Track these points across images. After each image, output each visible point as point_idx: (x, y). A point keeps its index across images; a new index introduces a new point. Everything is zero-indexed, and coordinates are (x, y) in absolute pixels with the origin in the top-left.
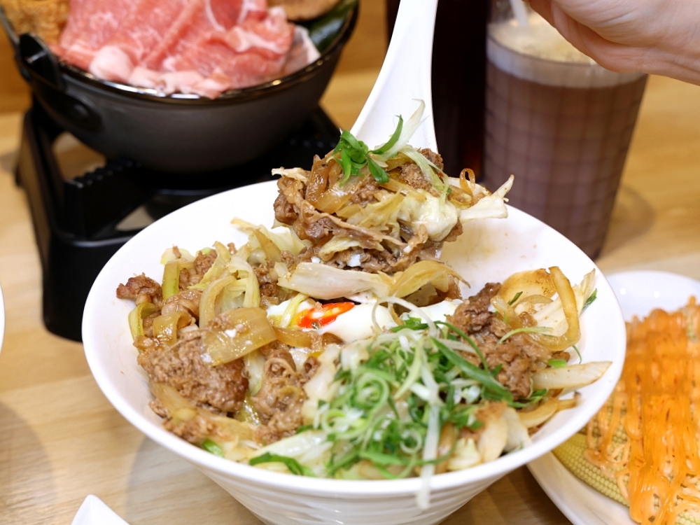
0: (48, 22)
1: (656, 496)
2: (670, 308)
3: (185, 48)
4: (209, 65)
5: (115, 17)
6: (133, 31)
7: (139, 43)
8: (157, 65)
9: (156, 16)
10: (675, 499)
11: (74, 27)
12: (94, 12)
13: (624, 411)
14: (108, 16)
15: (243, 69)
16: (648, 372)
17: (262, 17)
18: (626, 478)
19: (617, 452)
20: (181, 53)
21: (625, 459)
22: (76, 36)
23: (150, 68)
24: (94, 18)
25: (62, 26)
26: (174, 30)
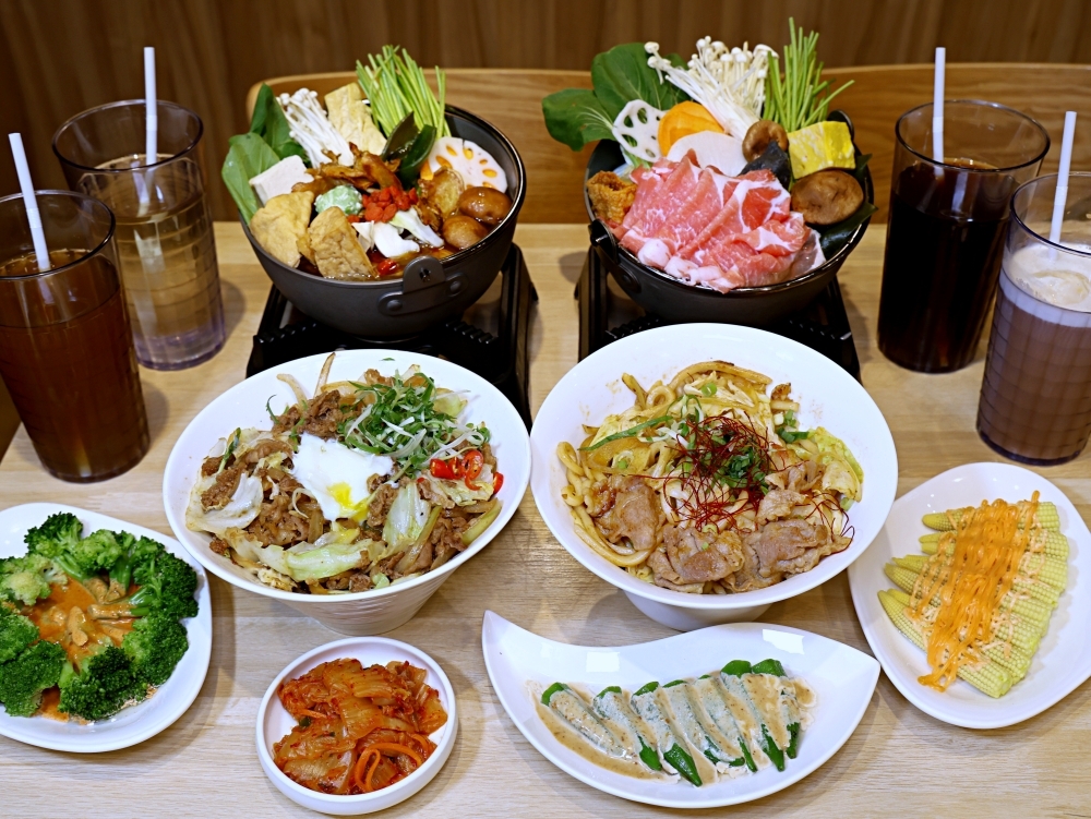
0: (617, 207)
1: (947, 651)
2: (1011, 501)
3: (714, 244)
4: (729, 260)
5: (664, 213)
6: (676, 226)
7: (678, 236)
8: (689, 256)
9: (697, 216)
10: (959, 655)
11: (634, 213)
12: (650, 207)
13: (944, 582)
14: (660, 212)
15: (756, 266)
16: (975, 552)
17: (784, 220)
18: (929, 634)
19: (929, 613)
20: (710, 248)
21: (934, 620)
22: (635, 222)
23: (683, 258)
24: (649, 211)
25: (627, 210)
26: (707, 230)
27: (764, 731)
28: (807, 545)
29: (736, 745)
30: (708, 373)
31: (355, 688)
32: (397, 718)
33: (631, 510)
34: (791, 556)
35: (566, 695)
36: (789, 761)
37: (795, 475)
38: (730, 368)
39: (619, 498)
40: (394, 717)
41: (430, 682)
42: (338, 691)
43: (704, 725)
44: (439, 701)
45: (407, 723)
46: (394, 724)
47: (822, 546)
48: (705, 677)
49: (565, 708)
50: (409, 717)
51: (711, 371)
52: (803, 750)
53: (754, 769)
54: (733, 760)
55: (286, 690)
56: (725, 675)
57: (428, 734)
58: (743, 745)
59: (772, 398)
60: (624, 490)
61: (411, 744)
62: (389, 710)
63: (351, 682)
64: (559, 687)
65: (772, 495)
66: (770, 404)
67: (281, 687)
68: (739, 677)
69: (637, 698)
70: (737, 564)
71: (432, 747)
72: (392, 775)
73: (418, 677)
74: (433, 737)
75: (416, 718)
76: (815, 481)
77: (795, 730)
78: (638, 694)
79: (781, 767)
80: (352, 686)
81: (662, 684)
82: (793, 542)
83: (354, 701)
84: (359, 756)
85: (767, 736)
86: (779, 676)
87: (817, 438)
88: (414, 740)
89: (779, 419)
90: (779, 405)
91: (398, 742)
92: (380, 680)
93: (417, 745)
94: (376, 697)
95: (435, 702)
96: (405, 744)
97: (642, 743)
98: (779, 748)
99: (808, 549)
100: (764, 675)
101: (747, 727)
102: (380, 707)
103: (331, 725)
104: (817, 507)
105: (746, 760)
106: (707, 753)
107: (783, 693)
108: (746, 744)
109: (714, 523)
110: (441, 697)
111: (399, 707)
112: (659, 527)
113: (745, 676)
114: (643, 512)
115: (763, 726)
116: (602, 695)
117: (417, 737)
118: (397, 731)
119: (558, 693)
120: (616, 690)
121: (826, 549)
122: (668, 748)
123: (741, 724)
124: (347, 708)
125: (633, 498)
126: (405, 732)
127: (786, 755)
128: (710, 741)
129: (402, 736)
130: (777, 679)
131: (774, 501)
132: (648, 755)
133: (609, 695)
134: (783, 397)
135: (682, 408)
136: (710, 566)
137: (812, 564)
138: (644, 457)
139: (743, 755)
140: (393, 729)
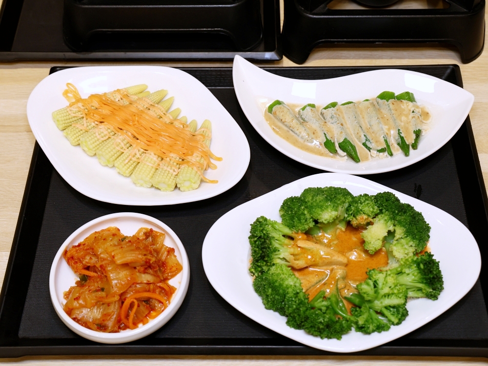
27: (399, 133)
29: (382, 140)
31: (116, 258)
32: (147, 273)
35: (283, 107)
36: (411, 151)
40: (144, 272)
41: (168, 243)
42: (104, 259)
43: (364, 128)
44: (175, 256)
45: (154, 276)
46: (145, 278)
48: (367, 100)
49: (282, 114)
50: (155, 272)
52: (421, 145)
53: (391, 155)
54: (379, 148)
55: (69, 255)
56: (379, 100)
58: (386, 141)
61: (158, 291)
62: (142, 269)
63: (113, 253)
64: (278, 103)
67: (66, 252)
68: (387, 101)
69: (324, 111)
72: (147, 313)
73: (159, 240)
75: (160, 271)
77: (418, 134)
78: (325, 108)
79: (407, 154)
80: (114, 256)
81: (340, 103)
83: (116, 266)
84: (123, 303)
85: (400, 136)
86: (412, 102)
88: (160, 287)
91: (149, 291)
93: (162, 290)
94: (131, 262)
95: (173, 257)
96: (154, 291)
97: (326, 138)
98: (407, 143)
100: (403, 100)
101: (389, 129)
102: (135, 268)
103: (102, 282)
105: (386, 149)
106: (364, 144)
107: (413, 112)
108: (388, 140)
110: (176, 253)
111: (147, 267)
113: (391, 101)
115: (399, 130)
116: (304, 109)
117: (162, 284)
118: (148, 284)
119: (277, 106)
120: (313, 106)
122: (341, 141)
123: (385, 128)
124: (111, 271)
126: (153, 283)
127: (411, 147)
128: (366, 137)
129: (152, 286)
130: (410, 103)
132: (329, 145)
133: (308, 108)
139: (385, 146)
140: (145, 282)
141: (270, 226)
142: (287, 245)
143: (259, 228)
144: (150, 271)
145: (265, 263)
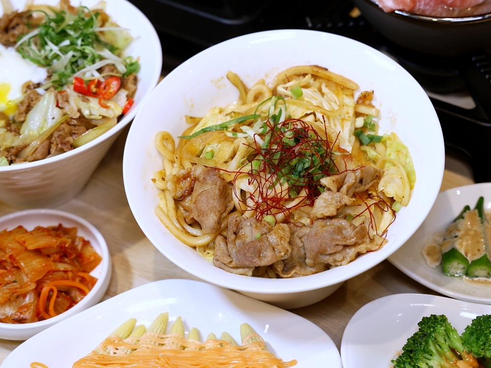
28: (344, 243)
30: (304, 75)
31: (27, 244)
32: (63, 262)
33: (203, 198)
34: (330, 251)
37: (351, 179)
38: (324, 72)
39: (197, 186)
40: (61, 261)
42: (13, 249)
45: (72, 265)
46: (62, 267)
47: (359, 244)
50: (72, 260)
51: (307, 74)
57: (88, 272)
59: (357, 102)
60: (201, 179)
61: (78, 280)
62: (57, 256)
63: (23, 239)
65: (325, 195)
66: (355, 108)
70: (283, 254)
71: (93, 281)
74: (94, 274)
75: (77, 261)
76: (371, 184)
80: (24, 242)
82: (333, 240)
83: (27, 254)
87: (388, 143)
88: (80, 277)
89: (360, 122)
90: (363, 109)
91: (68, 279)
92: (45, 235)
93: (83, 280)
94: (44, 248)
96: (73, 280)
99: (346, 246)
102: (49, 256)
104: (368, 208)
109: (274, 215)
111: (64, 254)
112: (224, 215)
114: (212, 201)
117: (82, 274)
118: (65, 272)
121: (362, 248)
125: (207, 187)
126: (72, 271)
129: (70, 274)
131: (326, 200)
134: (367, 102)
135: (269, 108)
136: (259, 253)
137: (349, 259)
138: (227, 150)
140: (62, 269)
141: (443, 328)
142: (447, 359)
143: (429, 324)
144: (66, 260)
145: (409, 360)
